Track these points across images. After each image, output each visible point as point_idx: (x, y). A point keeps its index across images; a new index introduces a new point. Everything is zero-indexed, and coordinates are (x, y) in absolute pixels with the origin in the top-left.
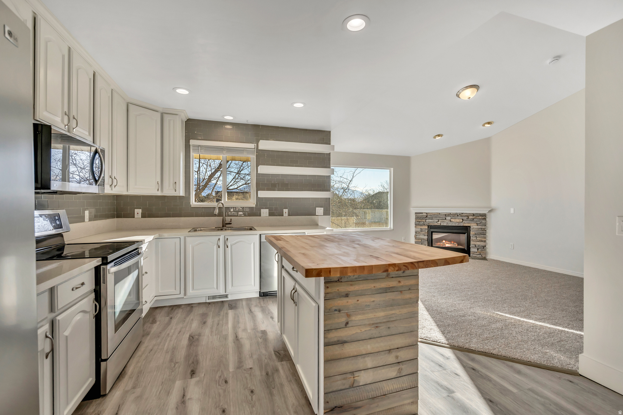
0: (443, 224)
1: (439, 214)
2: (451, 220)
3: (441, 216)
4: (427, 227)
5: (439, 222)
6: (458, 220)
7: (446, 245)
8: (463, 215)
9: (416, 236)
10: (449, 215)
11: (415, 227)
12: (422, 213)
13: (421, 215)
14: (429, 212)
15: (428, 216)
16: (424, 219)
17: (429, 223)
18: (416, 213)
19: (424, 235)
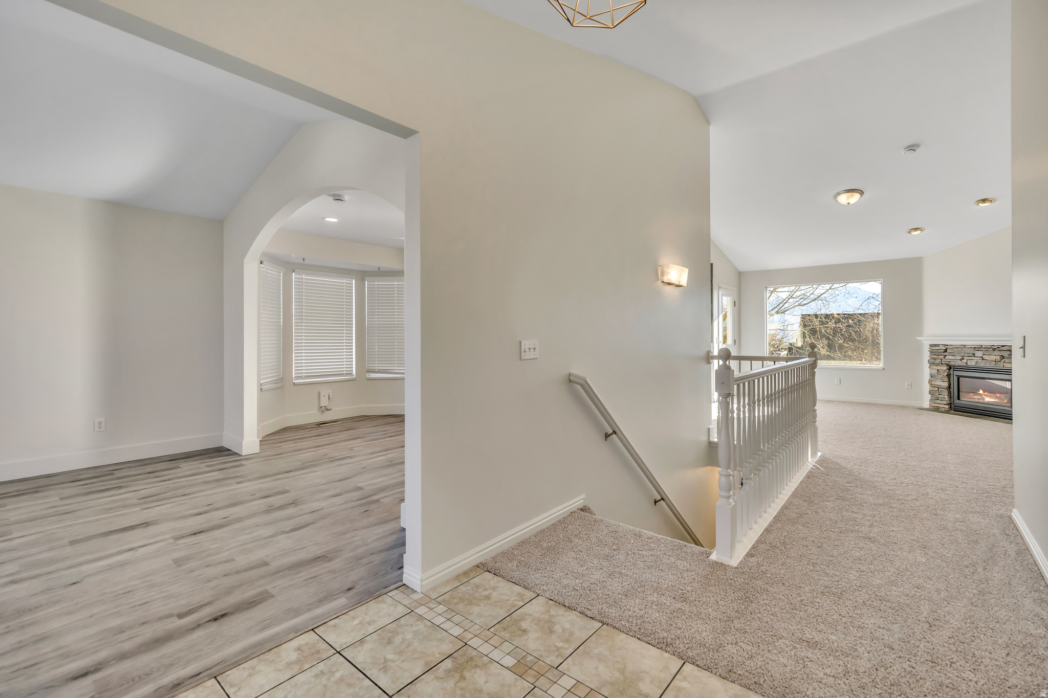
0: (971, 363)
1: (963, 346)
2: (984, 356)
3: (968, 351)
4: (945, 368)
5: (965, 361)
6: (993, 358)
7: (985, 399)
8: (1002, 348)
9: (930, 382)
10: (979, 348)
11: (929, 367)
12: (938, 345)
13: (937, 348)
14: (951, 344)
15: (948, 350)
16: (941, 354)
17: (949, 361)
18: (931, 346)
19: (942, 380)
